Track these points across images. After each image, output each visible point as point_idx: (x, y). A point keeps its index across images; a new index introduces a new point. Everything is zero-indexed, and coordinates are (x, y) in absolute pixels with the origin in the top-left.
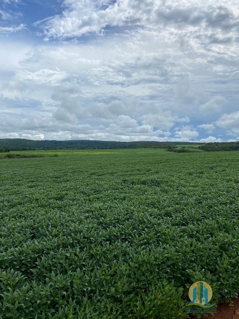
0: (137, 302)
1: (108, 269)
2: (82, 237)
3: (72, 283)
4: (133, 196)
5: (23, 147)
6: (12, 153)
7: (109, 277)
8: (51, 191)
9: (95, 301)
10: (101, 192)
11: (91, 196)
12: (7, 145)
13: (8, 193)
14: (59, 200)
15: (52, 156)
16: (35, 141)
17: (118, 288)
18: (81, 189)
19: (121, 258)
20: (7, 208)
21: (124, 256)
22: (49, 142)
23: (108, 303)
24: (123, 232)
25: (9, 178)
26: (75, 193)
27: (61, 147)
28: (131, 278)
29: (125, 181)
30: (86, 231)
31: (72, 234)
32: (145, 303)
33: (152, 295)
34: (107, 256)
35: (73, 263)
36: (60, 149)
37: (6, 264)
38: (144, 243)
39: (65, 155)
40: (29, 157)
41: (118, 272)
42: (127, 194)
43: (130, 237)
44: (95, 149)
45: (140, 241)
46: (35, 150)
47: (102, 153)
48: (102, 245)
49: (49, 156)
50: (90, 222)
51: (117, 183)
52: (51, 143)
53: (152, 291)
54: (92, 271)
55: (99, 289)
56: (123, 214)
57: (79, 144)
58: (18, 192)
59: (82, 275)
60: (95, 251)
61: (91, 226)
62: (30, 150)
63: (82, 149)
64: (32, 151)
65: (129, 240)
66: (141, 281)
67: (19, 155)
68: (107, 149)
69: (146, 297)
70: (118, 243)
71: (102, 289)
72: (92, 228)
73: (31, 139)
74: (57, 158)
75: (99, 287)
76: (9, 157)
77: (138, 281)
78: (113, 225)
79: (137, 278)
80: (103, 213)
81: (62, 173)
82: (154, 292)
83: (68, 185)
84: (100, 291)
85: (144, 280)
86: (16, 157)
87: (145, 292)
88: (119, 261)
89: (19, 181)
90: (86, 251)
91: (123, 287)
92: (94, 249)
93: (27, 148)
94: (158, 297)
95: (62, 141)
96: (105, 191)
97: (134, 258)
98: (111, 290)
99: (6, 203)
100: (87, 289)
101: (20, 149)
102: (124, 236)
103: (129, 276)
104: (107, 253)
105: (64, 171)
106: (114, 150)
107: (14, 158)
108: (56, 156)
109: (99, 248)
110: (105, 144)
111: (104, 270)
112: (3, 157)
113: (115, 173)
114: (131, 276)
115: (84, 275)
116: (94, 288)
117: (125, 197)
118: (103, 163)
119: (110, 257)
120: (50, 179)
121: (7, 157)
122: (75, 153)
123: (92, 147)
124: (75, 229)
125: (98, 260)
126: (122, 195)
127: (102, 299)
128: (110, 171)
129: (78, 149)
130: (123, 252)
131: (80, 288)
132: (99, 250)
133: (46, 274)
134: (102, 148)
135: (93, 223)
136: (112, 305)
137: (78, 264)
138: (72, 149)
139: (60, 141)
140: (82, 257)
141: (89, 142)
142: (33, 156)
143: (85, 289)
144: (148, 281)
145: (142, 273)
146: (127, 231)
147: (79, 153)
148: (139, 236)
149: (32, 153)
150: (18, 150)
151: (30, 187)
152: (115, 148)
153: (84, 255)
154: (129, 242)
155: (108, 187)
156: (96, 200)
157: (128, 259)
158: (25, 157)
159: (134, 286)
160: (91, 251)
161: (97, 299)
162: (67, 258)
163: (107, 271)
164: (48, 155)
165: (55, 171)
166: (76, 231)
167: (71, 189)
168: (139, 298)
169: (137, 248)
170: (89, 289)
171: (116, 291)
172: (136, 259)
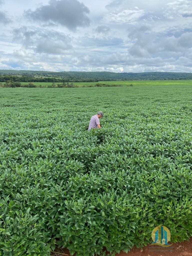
0: (168, 206)
1: (147, 175)
2: (132, 147)
3: (116, 179)
4: (188, 121)
5: (108, 78)
6: (100, 83)
7: (146, 181)
8: (118, 112)
9: (132, 196)
10: (159, 115)
11: (149, 118)
12: (97, 77)
13: (90, 110)
14: (123, 119)
15: (128, 86)
16: (116, 73)
17: (154, 192)
18: (142, 112)
19: (161, 169)
20: (86, 120)
21: (164, 169)
22: (127, 74)
23: (143, 200)
24: (167, 150)
25: (93, 100)
26: (136, 115)
27: (136, 78)
28: (168, 187)
29: (184, 108)
30: (135, 144)
31: (124, 144)
32: (176, 209)
33: (184, 204)
34: (149, 165)
35: (121, 165)
36: (135, 79)
37: (76, 157)
38: (186, 161)
39: (138, 85)
40: (111, 86)
41: (156, 180)
42: (182, 119)
43: (174, 155)
44: (165, 80)
45: (183, 159)
46: (116, 80)
47: (172, 83)
48: (146, 156)
49: (126, 86)
50: (141, 138)
51: (176, 109)
52: (129, 75)
53: (185, 201)
54: (134, 173)
55: (137, 188)
56: (171, 135)
57: (151, 75)
58: (96, 110)
59: (125, 175)
60: (139, 159)
61: (140, 140)
62: (112, 81)
63: (154, 80)
64: (114, 81)
65: (172, 156)
66: (176, 191)
67: (105, 85)
68: (177, 79)
69: (178, 205)
70: (161, 158)
71: (140, 189)
72: (141, 142)
73: (114, 72)
74: (131, 87)
75: (137, 186)
76: (98, 85)
77: (173, 190)
78: (160, 142)
79: (172, 188)
80: (153, 132)
81: (132, 99)
82: (187, 202)
83: (133, 108)
84: (137, 189)
85: (179, 191)
86: (102, 86)
87: (178, 200)
88: (158, 171)
89: (99, 103)
90: (132, 158)
91: (159, 192)
92: (138, 158)
93: (110, 79)
94: (190, 207)
95: (137, 73)
96: (163, 115)
97: (173, 172)
98: (147, 191)
99: (85, 117)
100: (127, 186)
101: (105, 80)
102: (168, 152)
103: (165, 185)
104: (149, 163)
105: (133, 97)
106: (184, 81)
107: (101, 86)
108: (131, 85)
109: (142, 158)
110: (175, 75)
111: (144, 176)
112: (94, 86)
113: (179, 101)
114: (168, 185)
115: (127, 175)
116: (133, 187)
117: (179, 121)
118: (169, 92)
119: (151, 167)
120: (121, 103)
121: (97, 86)
122: (148, 83)
123: (163, 78)
124: (127, 141)
125: (140, 167)
126: (178, 120)
127: (138, 196)
128: (174, 99)
129: (150, 80)
130: (164, 165)
131: (123, 184)
132: (142, 159)
133: (101, 168)
134: (172, 79)
135: (143, 138)
136: (146, 202)
137: (124, 166)
138: (145, 80)
139: (136, 73)
140: (128, 162)
141: (160, 73)
142: (115, 86)
143: (126, 186)
144: (183, 192)
145: (179, 185)
146: (171, 149)
147: (150, 83)
148: (183, 156)
149: (114, 83)
150: (104, 81)
151: (105, 107)
152: (185, 79)
153: (129, 161)
154: (172, 158)
155: (166, 112)
156: (152, 121)
157: (167, 171)
158: (109, 86)
159: (169, 193)
160: (136, 159)
161: (134, 195)
162: (117, 161)
163: (146, 177)
164: (125, 84)
165: (126, 97)
166: (128, 143)
167: (134, 111)
168: (171, 204)
169: (178, 164)
170: (129, 186)
171: (152, 193)
172: (175, 173)
